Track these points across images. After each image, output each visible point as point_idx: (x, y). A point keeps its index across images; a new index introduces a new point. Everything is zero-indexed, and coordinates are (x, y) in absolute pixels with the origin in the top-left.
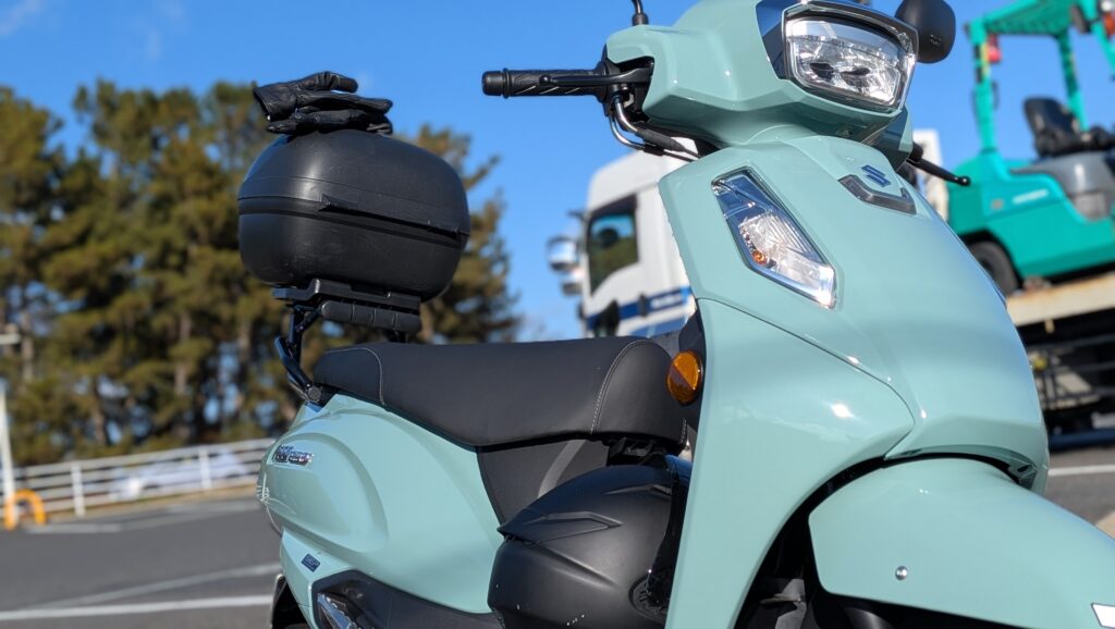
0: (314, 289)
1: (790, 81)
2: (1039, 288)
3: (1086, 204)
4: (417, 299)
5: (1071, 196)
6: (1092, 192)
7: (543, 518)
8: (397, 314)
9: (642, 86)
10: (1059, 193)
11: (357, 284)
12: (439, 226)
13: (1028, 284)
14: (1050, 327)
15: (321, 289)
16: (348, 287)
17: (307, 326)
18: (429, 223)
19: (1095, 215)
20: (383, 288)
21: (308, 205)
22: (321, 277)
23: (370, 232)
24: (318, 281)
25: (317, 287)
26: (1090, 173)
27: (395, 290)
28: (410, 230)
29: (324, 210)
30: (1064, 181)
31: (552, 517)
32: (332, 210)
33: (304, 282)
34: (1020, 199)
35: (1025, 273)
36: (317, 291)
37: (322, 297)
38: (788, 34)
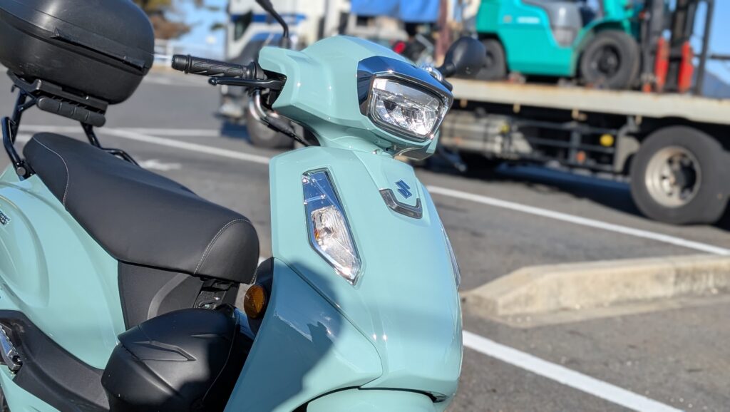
0: (36, 86)
1: (367, 117)
2: (517, 81)
3: (562, 35)
4: (106, 103)
5: (553, 27)
6: (566, 28)
7: (148, 342)
8: (90, 112)
9: (276, 92)
10: (546, 23)
11: (66, 88)
12: (131, 62)
13: (512, 76)
14: (517, 109)
15: (40, 87)
16: (61, 89)
17: (26, 108)
18: (125, 58)
19: (564, 43)
20: (83, 93)
21: (44, 32)
22: (41, 79)
23: (84, 57)
24: (40, 81)
25: (39, 85)
26: (569, 16)
27: (91, 95)
28: (111, 60)
29: (54, 38)
30: (551, 16)
31: (154, 343)
32: (60, 41)
33: (31, 80)
34: (522, 20)
35: (512, 68)
36: (38, 88)
37: (41, 93)
38: (374, 86)
